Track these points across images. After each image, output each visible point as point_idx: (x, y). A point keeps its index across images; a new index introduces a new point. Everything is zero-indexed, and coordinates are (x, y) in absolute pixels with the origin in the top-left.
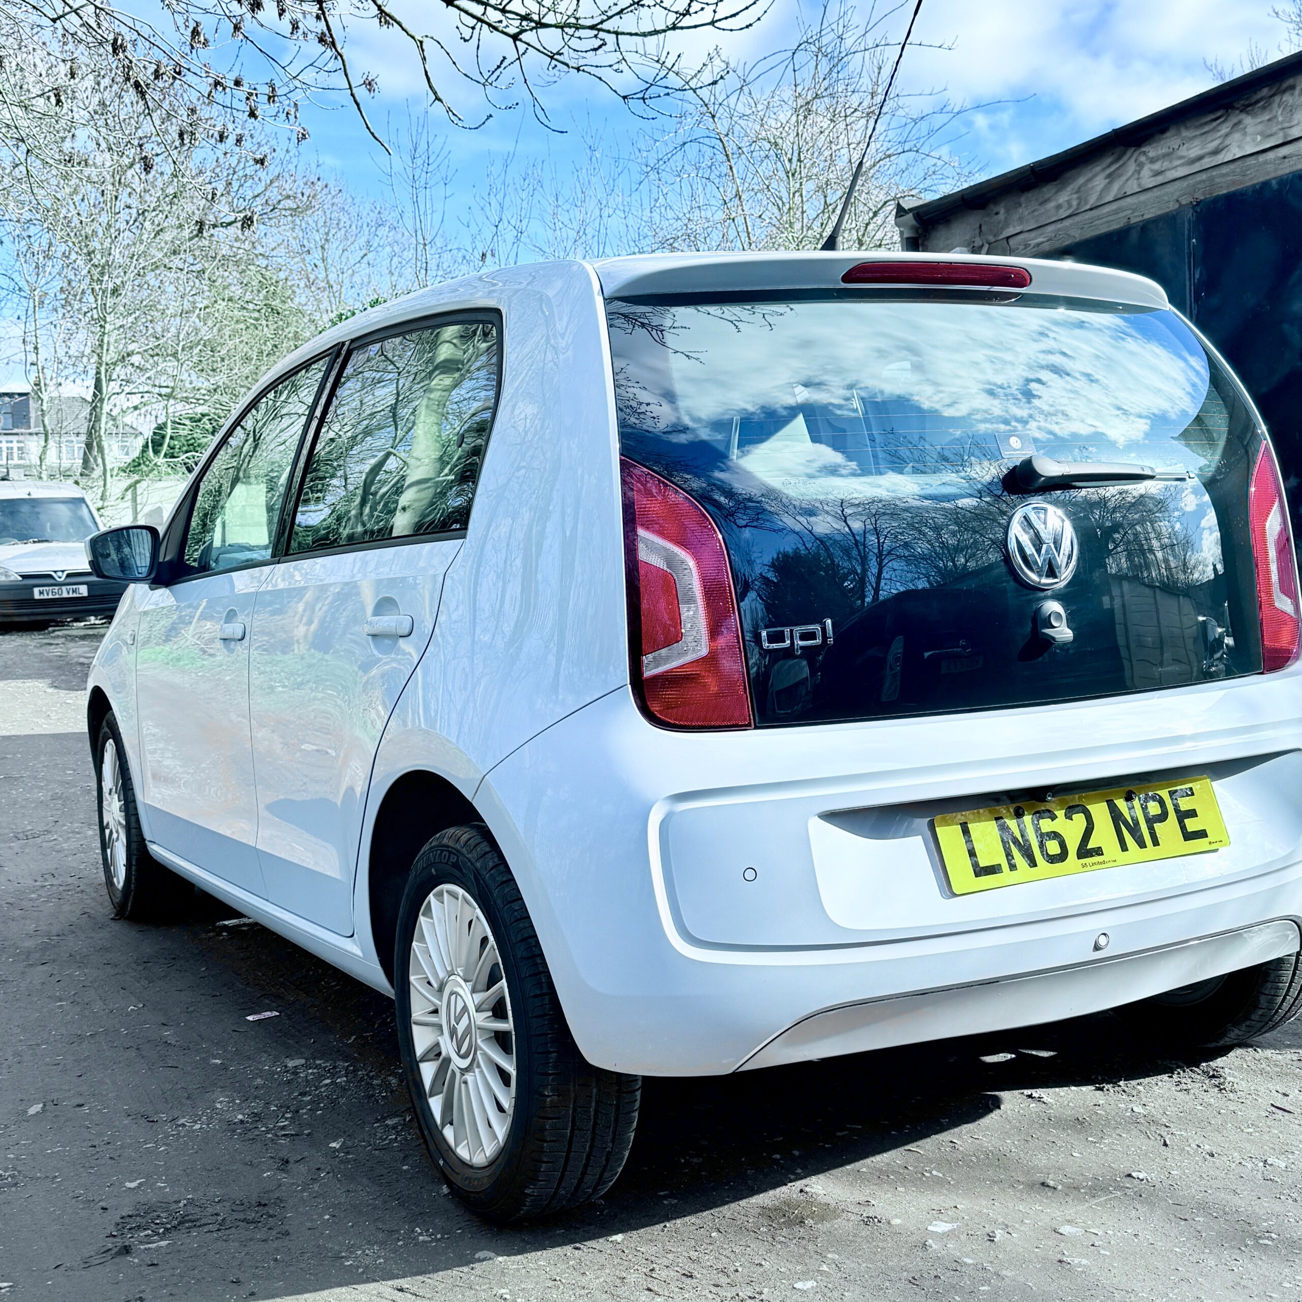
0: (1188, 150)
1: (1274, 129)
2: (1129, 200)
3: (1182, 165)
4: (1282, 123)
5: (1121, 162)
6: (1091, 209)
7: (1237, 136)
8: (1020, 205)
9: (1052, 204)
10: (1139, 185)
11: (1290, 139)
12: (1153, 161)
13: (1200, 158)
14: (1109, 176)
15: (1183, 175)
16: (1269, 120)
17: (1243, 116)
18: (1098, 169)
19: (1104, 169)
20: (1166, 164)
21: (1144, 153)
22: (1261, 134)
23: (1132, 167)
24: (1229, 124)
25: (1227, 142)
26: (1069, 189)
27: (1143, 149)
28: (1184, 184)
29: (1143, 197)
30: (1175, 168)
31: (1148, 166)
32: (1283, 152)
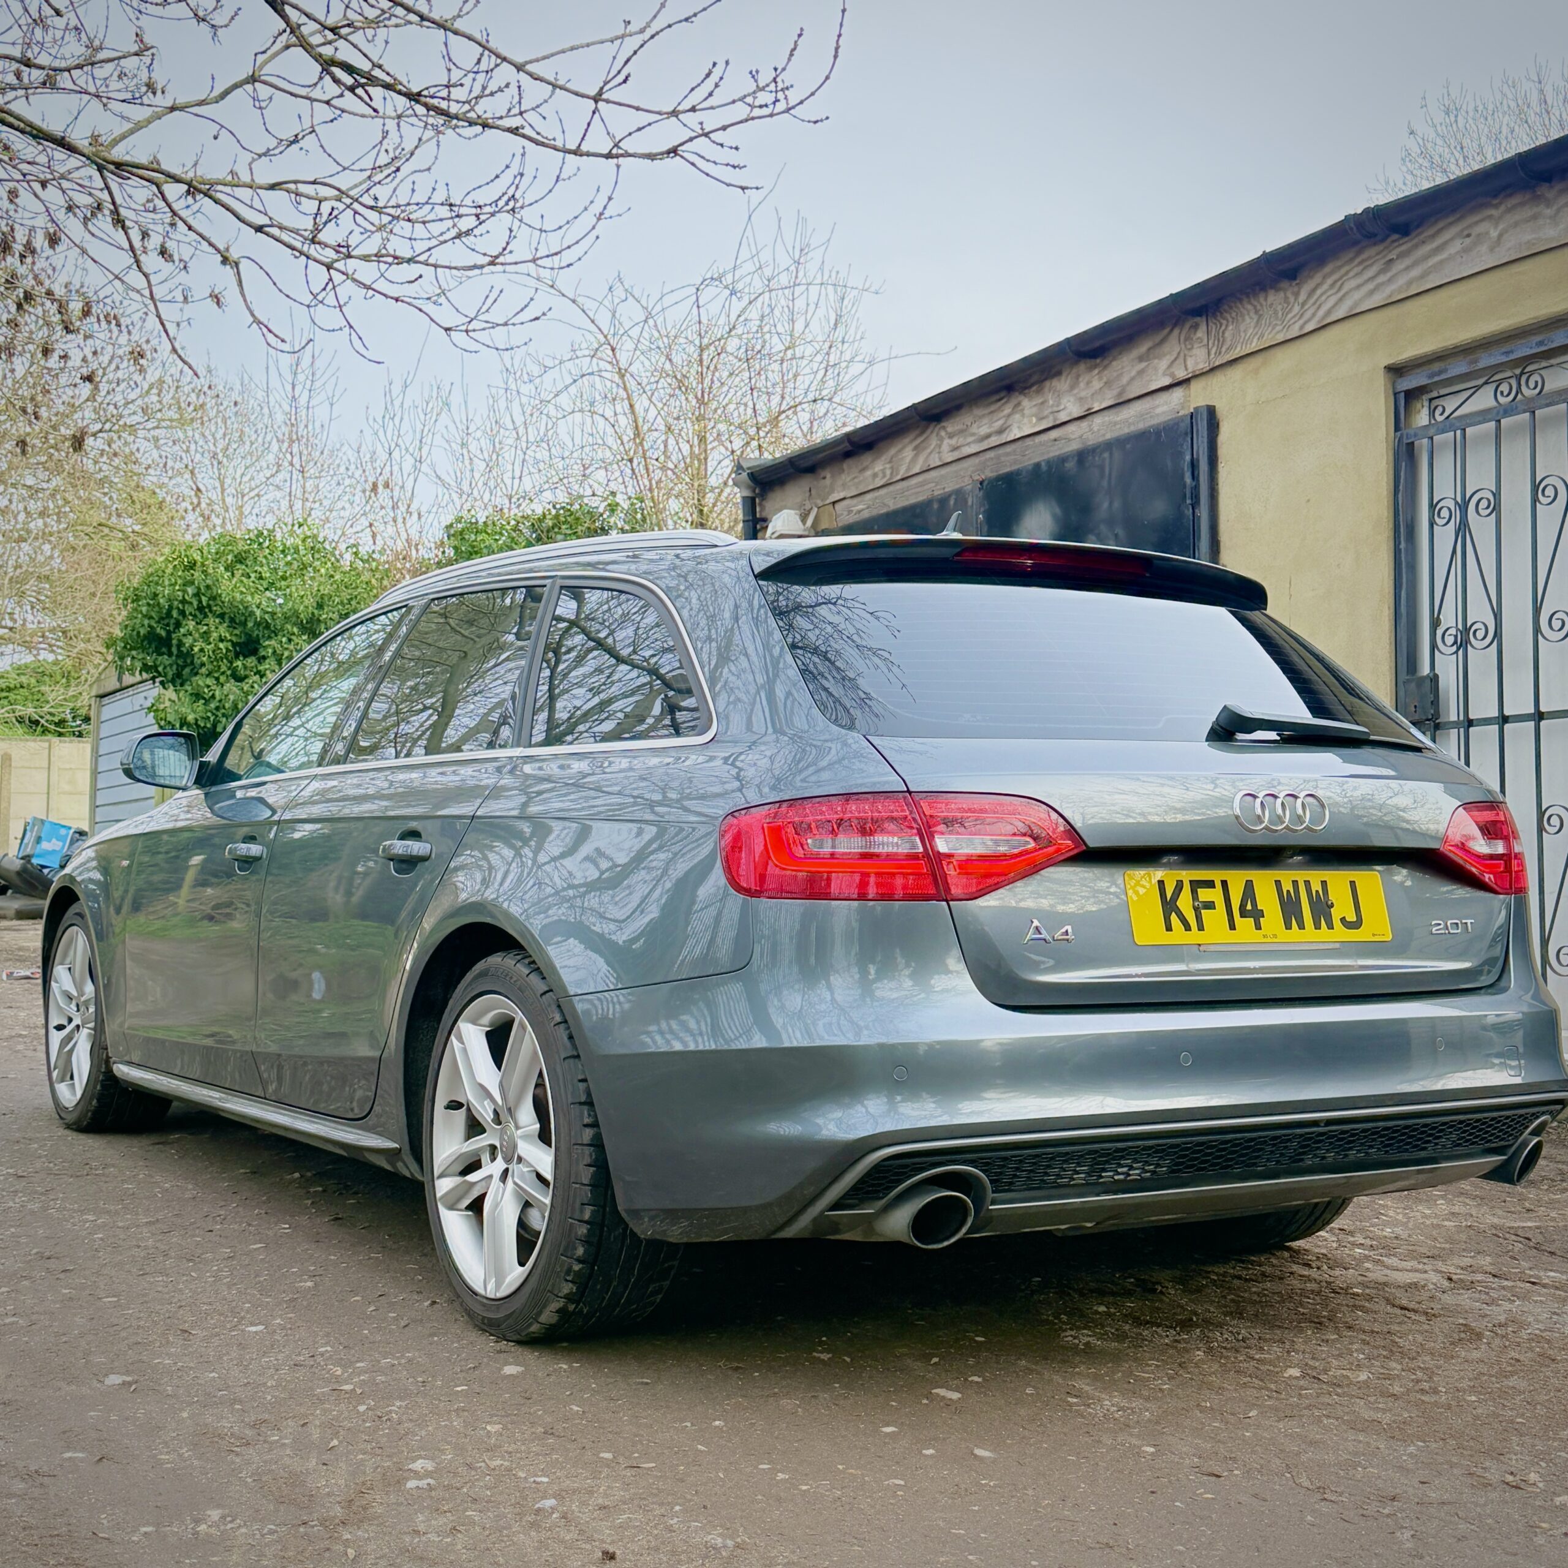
0: (979, 427)
1: (1046, 413)
2: (933, 474)
3: (974, 442)
4: (1052, 406)
5: (925, 436)
6: (903, 479)
7: (1017, 416)
8: (843, 471)
9: (869, 473)
10: (940, 459)
11: (1058, 422)
12: (951, 436)
13: (988, 436)
14: (916, 448)
15: (973, 451)
16: (1042, 403)
17: (1021, 398)
18: (906, 440)
19: (910, 443)
20: (961, 441)
21: (944, 428)
22: (1035, 415)
23: (934, 442)
24: (1011, 405)
25: (1009, 422)
26: (883, 458)
27: (943, 424)
28: (975, 461)
29: (944, 471)
30: (968, 444)
31: (947, 441)
32: (1054, 434)
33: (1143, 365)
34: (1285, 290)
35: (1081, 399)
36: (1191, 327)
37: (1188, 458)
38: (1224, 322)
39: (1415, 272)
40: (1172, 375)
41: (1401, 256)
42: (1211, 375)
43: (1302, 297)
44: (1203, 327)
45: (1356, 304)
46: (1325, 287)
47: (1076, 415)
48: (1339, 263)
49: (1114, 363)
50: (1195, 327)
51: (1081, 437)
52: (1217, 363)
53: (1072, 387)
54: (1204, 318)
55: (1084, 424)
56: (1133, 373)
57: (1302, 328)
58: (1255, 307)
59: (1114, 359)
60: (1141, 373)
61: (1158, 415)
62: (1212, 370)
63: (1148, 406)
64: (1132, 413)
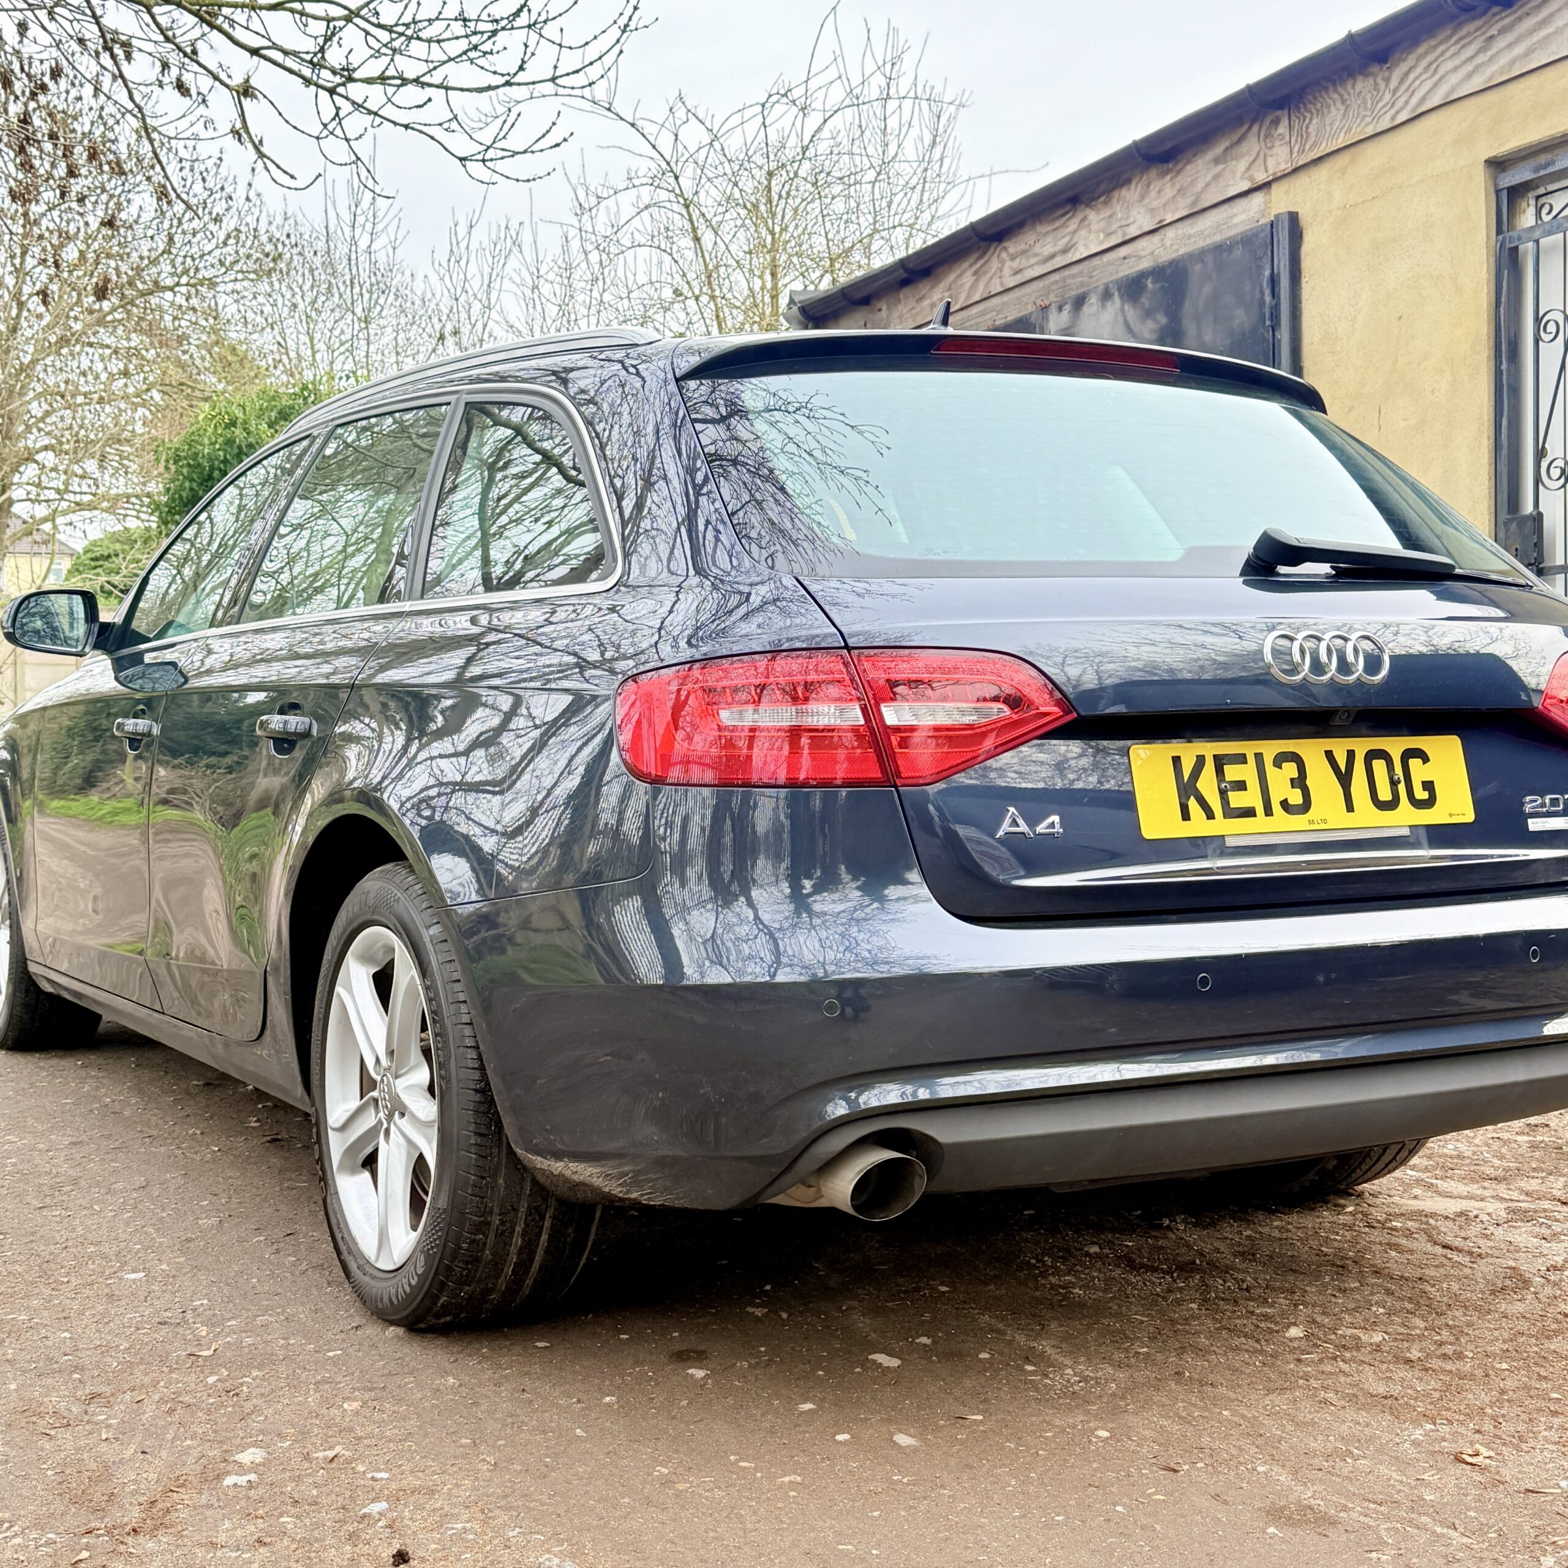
0: (1043, 246)
1: (1114, 227)
2: (994, 301)
3: (1038, 264)
4: (1121, 219)
5: (985, 258)
6: (962, 309)
7: (1083, 233)
8: (900, 301)
9: (926, 303)
10: (1002, 284)
11: (1127, 238)
12: (1013, 258)
13: (1052, 256)
14: (976, 273)
15: (1037, 274)
16: (1110, 217)
17: (1088, 211)
18: (966, 264)
19: (971, 266)
20: (1025, 263)
21: (1005, 249)
22: (1102, 231)
23: (995, 264)
24: (1076, 219)
25: (1075, 240)
26: (943, 284)
27: (1005, 244)
29: (1005, 298)
30: (1031, 266)
31: (1008, 264)
32: (1123, 251)
33: (1220, 167)
34: (1375, 76)
35: (1152, 210)
36: (1272, 122)
37: (1268, 273)
38: (1308, 115)
39: (1519, 50)
40: (1251, 178)
41: (1503, 31)
42: (1294, 177)
43: (1394, 83)
44: (1285, 122)
45: (1453, 90)
46: (1419, 70)
47: (1146, 229)
48: (1433, 42)
49: (1188, 167)
50: (1276, 122)
51: (1152, 253)
52: (1300, 163)
53: (1142, 197)
54: (1286, 112)
55: (1156, 238)
56: (1209, 177)
57: (1393, 118)
58: (1341, 96)
59: (1189, 162)
60: (1217, 177)
61: (1235, 225)
62: (1296, 170)
63: (1225, 215)
64: (1208, 223)
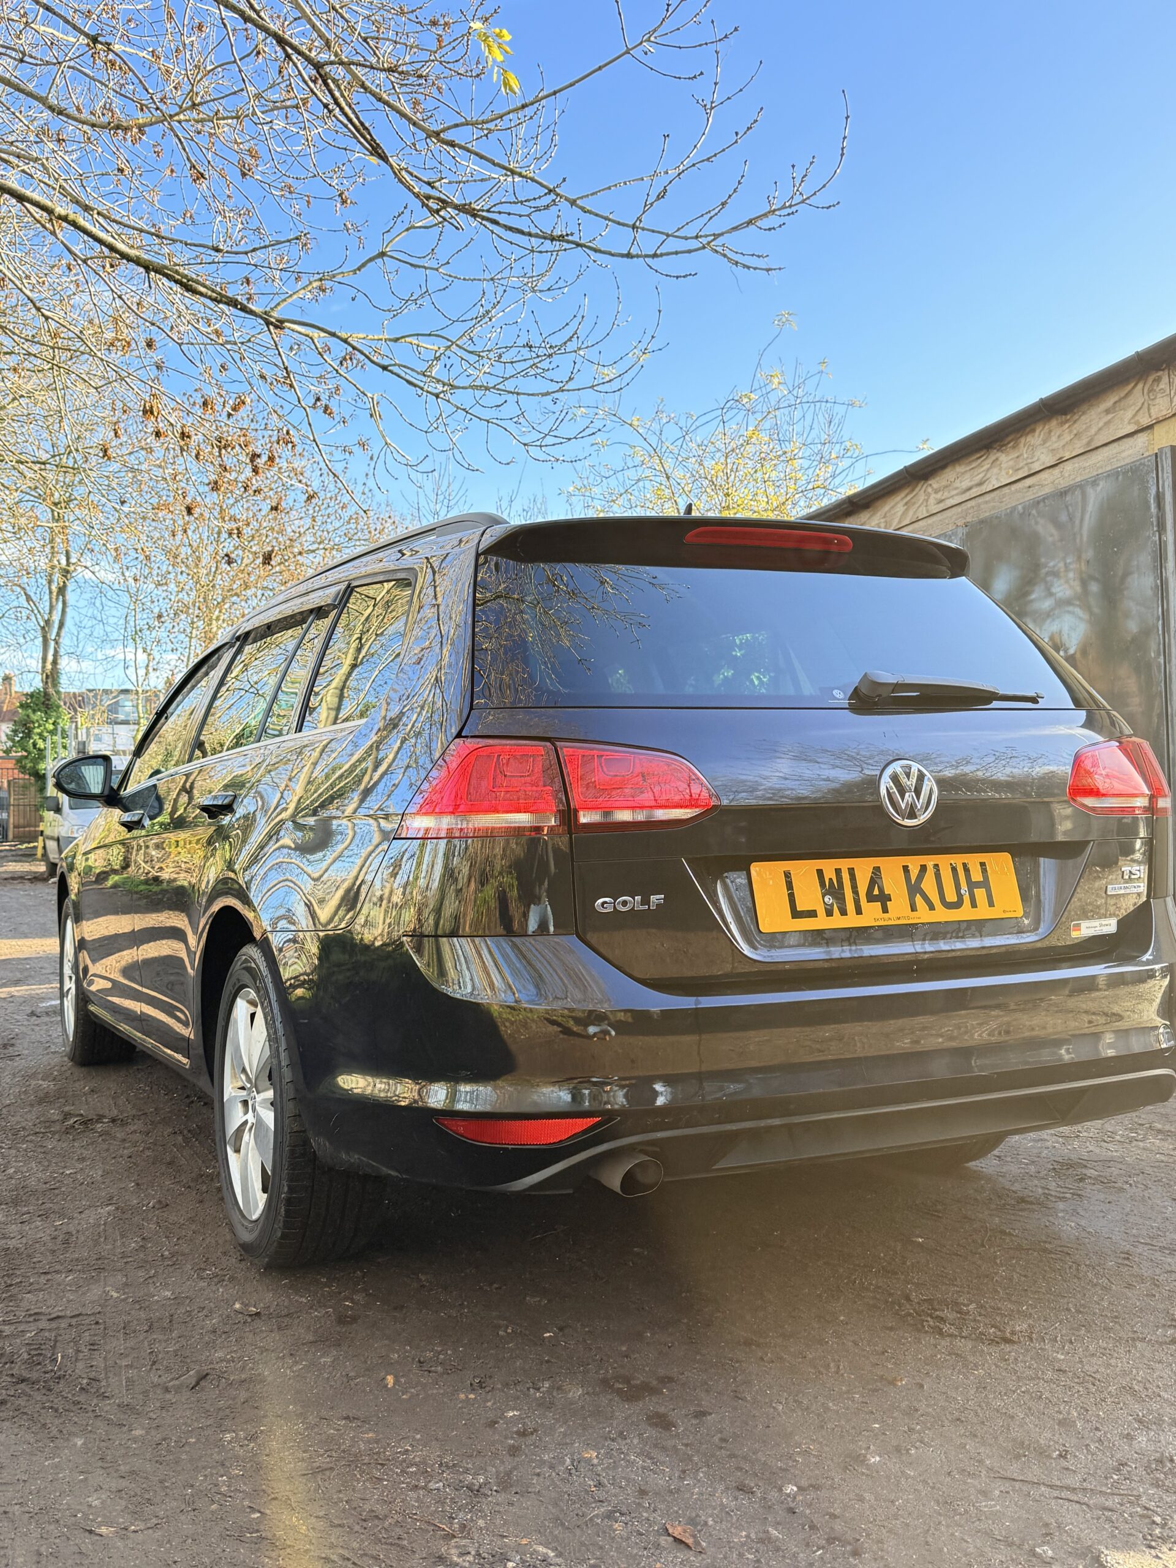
0: (961, 482)
1: (1021, 465)
2: (920, 523)
3: (957, 495)
4: (1027, 458)
5: (914, 493)
7: (995, 470)
10: (927, 511)
11: (1033, 471)
12: (936, 492)
13: (970, 489)
14: (906, 504)
15: (958, 501)
16: (1018, 457)
17: (999, 454)
18: (898, 498)
19: (902, 499)
20: (946, 494)
21: (930, 485)
22: (1012, 468)
23: (922, 497)
24: (990, 460)
25: (989, 475)
26: (879, 514)
27: (930, 482)
28: (959, 509)
29: (930, 521)
30: (953, 496)
31: (933, 496)
32: (1029, 482)
33: (1110, 416)
35: (1053, 450)
36: (1154, 380)
37: (1153, 491)
40: (1137, 423)
42: (1173, 420)
44: (1165, 379)
47: (1049, 464)
49: (1083, 417)
50: (1158, 380)
51: (1052, 483)
53: (1045, 442)
54: (1166, 372)
55: (1056, 471)
56: (1101, 424)
59: (1084, 413)
60: (1108, 423)
61: (1126, 457)
62: (1174, 416)
63: (1115, 451)
64: (1100, 458)
